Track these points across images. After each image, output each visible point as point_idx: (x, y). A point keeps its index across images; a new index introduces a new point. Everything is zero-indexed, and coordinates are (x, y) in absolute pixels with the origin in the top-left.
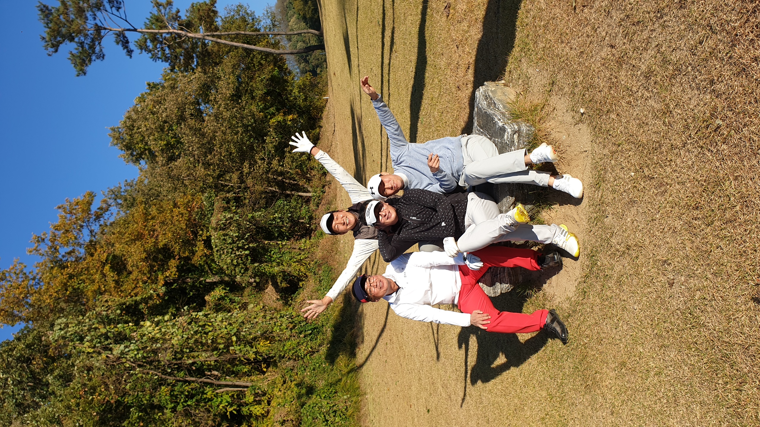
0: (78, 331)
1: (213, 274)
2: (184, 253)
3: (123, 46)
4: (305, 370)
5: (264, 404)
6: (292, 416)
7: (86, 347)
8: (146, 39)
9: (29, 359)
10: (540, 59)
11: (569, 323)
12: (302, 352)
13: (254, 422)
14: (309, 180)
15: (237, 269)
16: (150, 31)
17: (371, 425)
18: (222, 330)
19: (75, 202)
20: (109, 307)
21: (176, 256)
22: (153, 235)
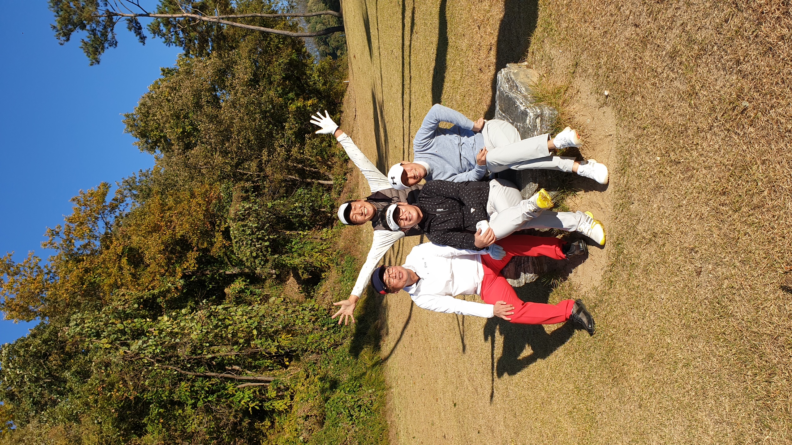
0: (95, 326)
1: (233, 266)
2: (202, 244)
3: (135, 33)
4: (328, 363)
5: (287, 400)
6: (315, 412)
7: (104, 343)
8: (159, 23)
9: (45, 355)
10: (563, 39)
11: (596, 313)
12: (325, 346)
13: (277, 418)
14: (330, 168)
15: (257, 261)
16: (163, 15)
17: (397, 420)
18: (242, 324)
19: (89, 193)
20: (126, 301)
21: (194, 247)
22: (171, 226)
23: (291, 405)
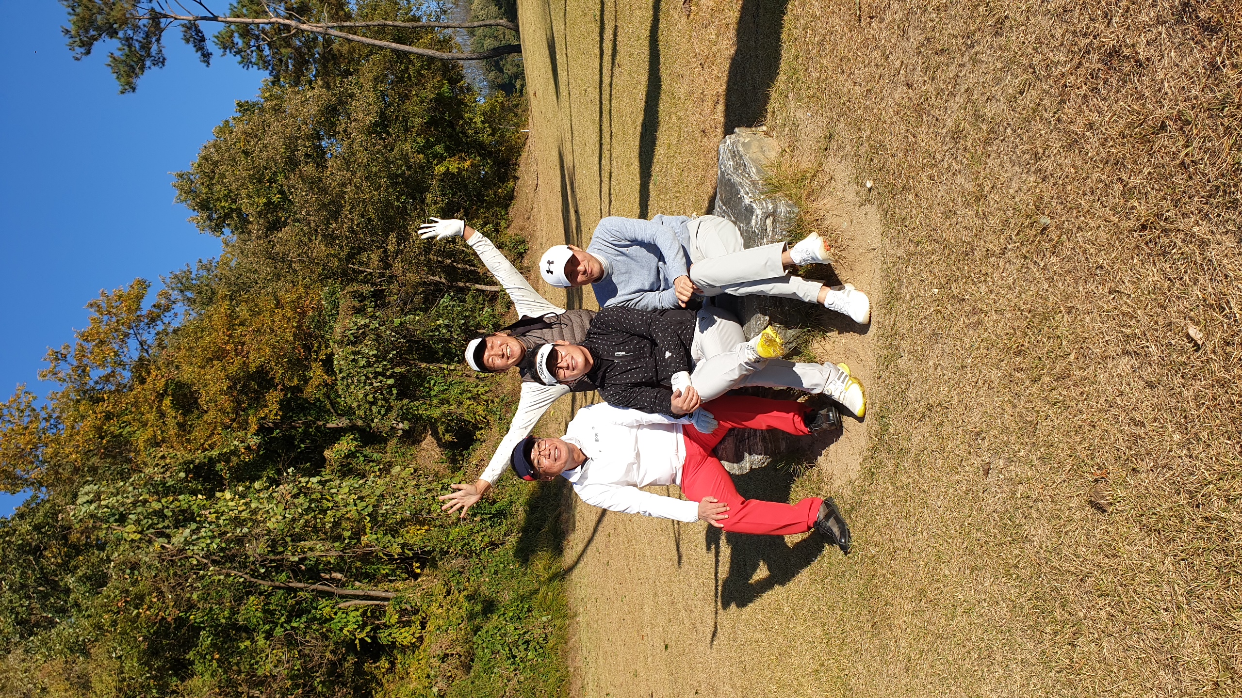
0: (116, 504)
1: (339, 415)
2: (290, 380)
3: (195, 46)
4: (481, 573)
5: (416, 628)
6: (459, 648)
7: (130, 531)
8: (232, 32)
9: (38, 548)
10: (813, 96)
12: (477, 545)
13: (399, 656)
15: (374, 409)
16: (238, 20)
17: (583, 666)
18: (349, 508)
19: (115, 295)
20: (167, 468)
21: (277, 385)
22: (242, 351)
23: (421, 637)
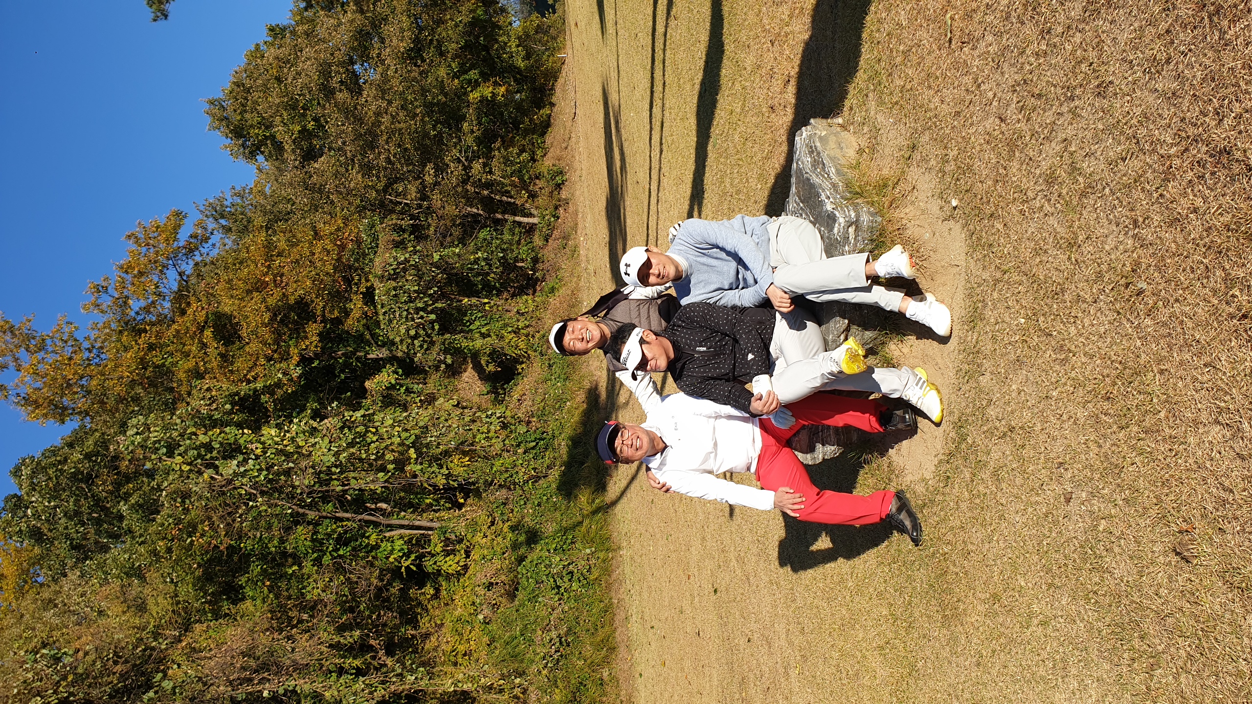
0: (165, 438)
1: (378, 346)
2: (331, 312)
4: (525, 504)
5: (460, 557)
6: (503, 577)
7: (179, 463)
10: (896, 103)
12: (520, 477)
13: (443, 583)
14: (533, 196)
15: (417, 343)
17: (627, 599)
18: (393, 439)
19: (153, 226)
20: (213, 400)
21: (318, 317)
22: (282, 282)
23: (465, 565)
